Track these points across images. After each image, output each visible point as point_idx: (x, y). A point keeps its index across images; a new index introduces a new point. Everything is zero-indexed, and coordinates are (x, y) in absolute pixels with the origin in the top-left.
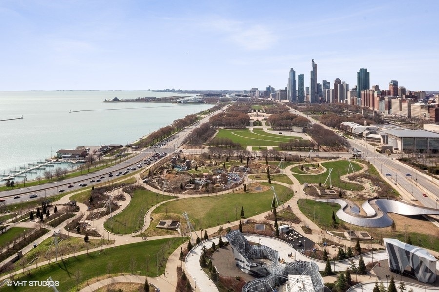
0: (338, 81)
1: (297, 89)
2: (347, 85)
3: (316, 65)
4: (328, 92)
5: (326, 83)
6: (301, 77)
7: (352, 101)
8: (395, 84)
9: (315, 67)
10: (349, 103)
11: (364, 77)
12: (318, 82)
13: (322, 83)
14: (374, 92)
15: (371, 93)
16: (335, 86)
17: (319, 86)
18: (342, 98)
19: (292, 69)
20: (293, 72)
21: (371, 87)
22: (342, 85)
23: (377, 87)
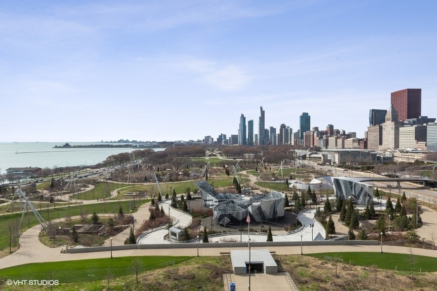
0: (283, 126)
1: (247, 137)
2: (291, 130)
3: (264, 111)
4: (275, 136)
5: (273, 130)
6: (251, 123)
7: (296, 142)
8: (331, 127)
9: (263, 113)
10: (293, 144)
11: (305, 119)
12: (265, 128)
13: (269, 129)
14: (314, 132)
15: (312, 134)
16: (281, 130)
17: (266, 131)
18: (287, 141)
19: (242, 115)
20: (243, 118)
21: (311, 129)
22: (287, 129)
23: (316, 129)
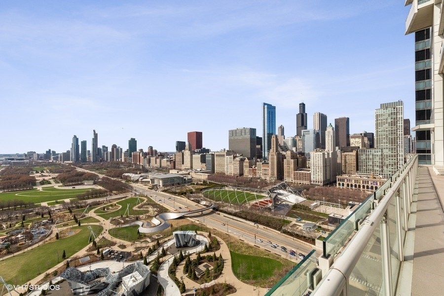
0: (114, 146)
1: (80, 152)
2: (121, 149)
3: (97, 134)
4: (107, 154)
5: (105, 148)
6: (84, 143)
7: (125, 160)
8: (151, 148)
9: (96, 135)
10: (123, 161)
11: (133, 143)
12: (98, 147)
13: (101, 148)
14: (140, 153)
15: (138, 154)
16: (113, 149)
17: (99, 149)
18: (118, 158)
19: (75, 137)
20: (76, 139)
21: (138, 150)
22: (118, 149)
23: (141, 150)
